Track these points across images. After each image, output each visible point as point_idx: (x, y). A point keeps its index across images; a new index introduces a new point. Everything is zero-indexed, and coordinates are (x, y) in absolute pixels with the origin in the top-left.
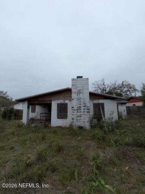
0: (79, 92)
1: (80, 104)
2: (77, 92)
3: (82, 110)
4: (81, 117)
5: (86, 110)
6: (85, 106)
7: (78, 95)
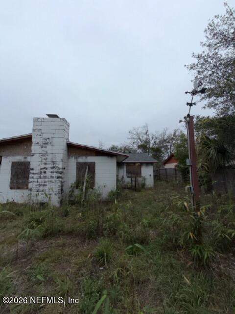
0: (46, 143)
1: (45, 164)
2: (41, 143)
3: (48, 174)
4: (46, 185)
5: (55, 175)
6: (54, 167)
7: (42, 147)
